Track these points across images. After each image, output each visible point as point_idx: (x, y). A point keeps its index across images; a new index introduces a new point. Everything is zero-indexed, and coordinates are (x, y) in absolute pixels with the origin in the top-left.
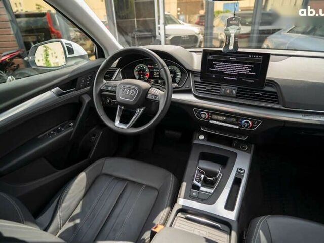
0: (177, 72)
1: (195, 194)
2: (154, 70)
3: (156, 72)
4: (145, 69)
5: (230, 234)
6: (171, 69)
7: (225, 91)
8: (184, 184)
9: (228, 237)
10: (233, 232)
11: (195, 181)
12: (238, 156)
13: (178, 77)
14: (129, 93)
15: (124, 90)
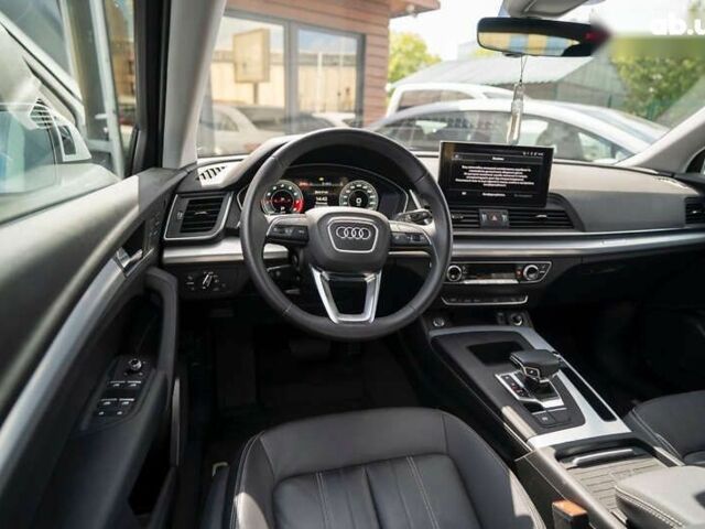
0: (370, 194)
1: (545, 419)
2: (316, 192)
3: (319, 196)
4: (292, 191)
5: (654, 454)
6: (357, 188)
7: (489, 218)
8: (508, 411)
9: (655, 460)
10: (657, 449)
11: (517, 397)
12: (523, 335)
13: (372, 203)
14: (357, 236)
15: (342, 230)
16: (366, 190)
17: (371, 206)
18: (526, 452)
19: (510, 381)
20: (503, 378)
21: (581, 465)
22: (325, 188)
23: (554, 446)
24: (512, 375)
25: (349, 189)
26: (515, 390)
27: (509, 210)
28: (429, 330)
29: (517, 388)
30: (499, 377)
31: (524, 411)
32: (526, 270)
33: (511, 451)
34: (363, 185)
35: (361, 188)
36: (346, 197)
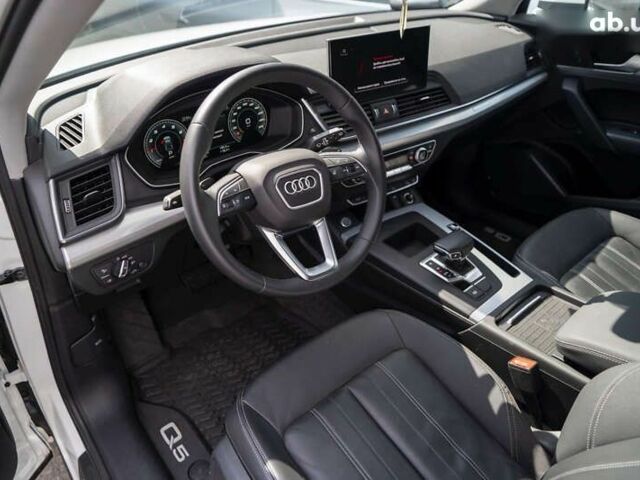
0: (257, 111)
1: (475, 293)
5: (552, 293)
6: (243, 107)
7: (381, 112)
8: (444, 295)
9: (554, 297)
10: (553, 288)
11: (446, 279)
12: (421, 213)
13: (261, 120)
14: (305, 187)
15: (289, 186)
16: (253, 107)
17: (261, 123)
18: (469, 326)
19: (434, 266)
20: (427, 264)
21: (515, 323)
23: (491, 314)
24: (433, 258)
25: (235, 111)
26: (442, 274)
27: (397, 99)
28: (341, 233)
29: (442, 271)
30: (423, 264)
31: (457, 290)
32: (418, 153)
33: (454, 327)
34: (249, 103)
35: (248, 106)
36: (234, 121)
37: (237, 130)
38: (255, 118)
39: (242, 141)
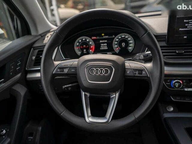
0: (129, 40)
2: (101, 41)
3: (102, 43)
4: (89, 42)
6: (122, 38)
13: (130, 45)
16: (127, 38)
17: (130, 47)
22: (105, 39)
25: (118, 38)
28: (164, 113)
34: (125, 36)
35: (124, 37)
36: (116, 43)
37: (117, 47)
38: (127, 44)
39: (119, 52)
